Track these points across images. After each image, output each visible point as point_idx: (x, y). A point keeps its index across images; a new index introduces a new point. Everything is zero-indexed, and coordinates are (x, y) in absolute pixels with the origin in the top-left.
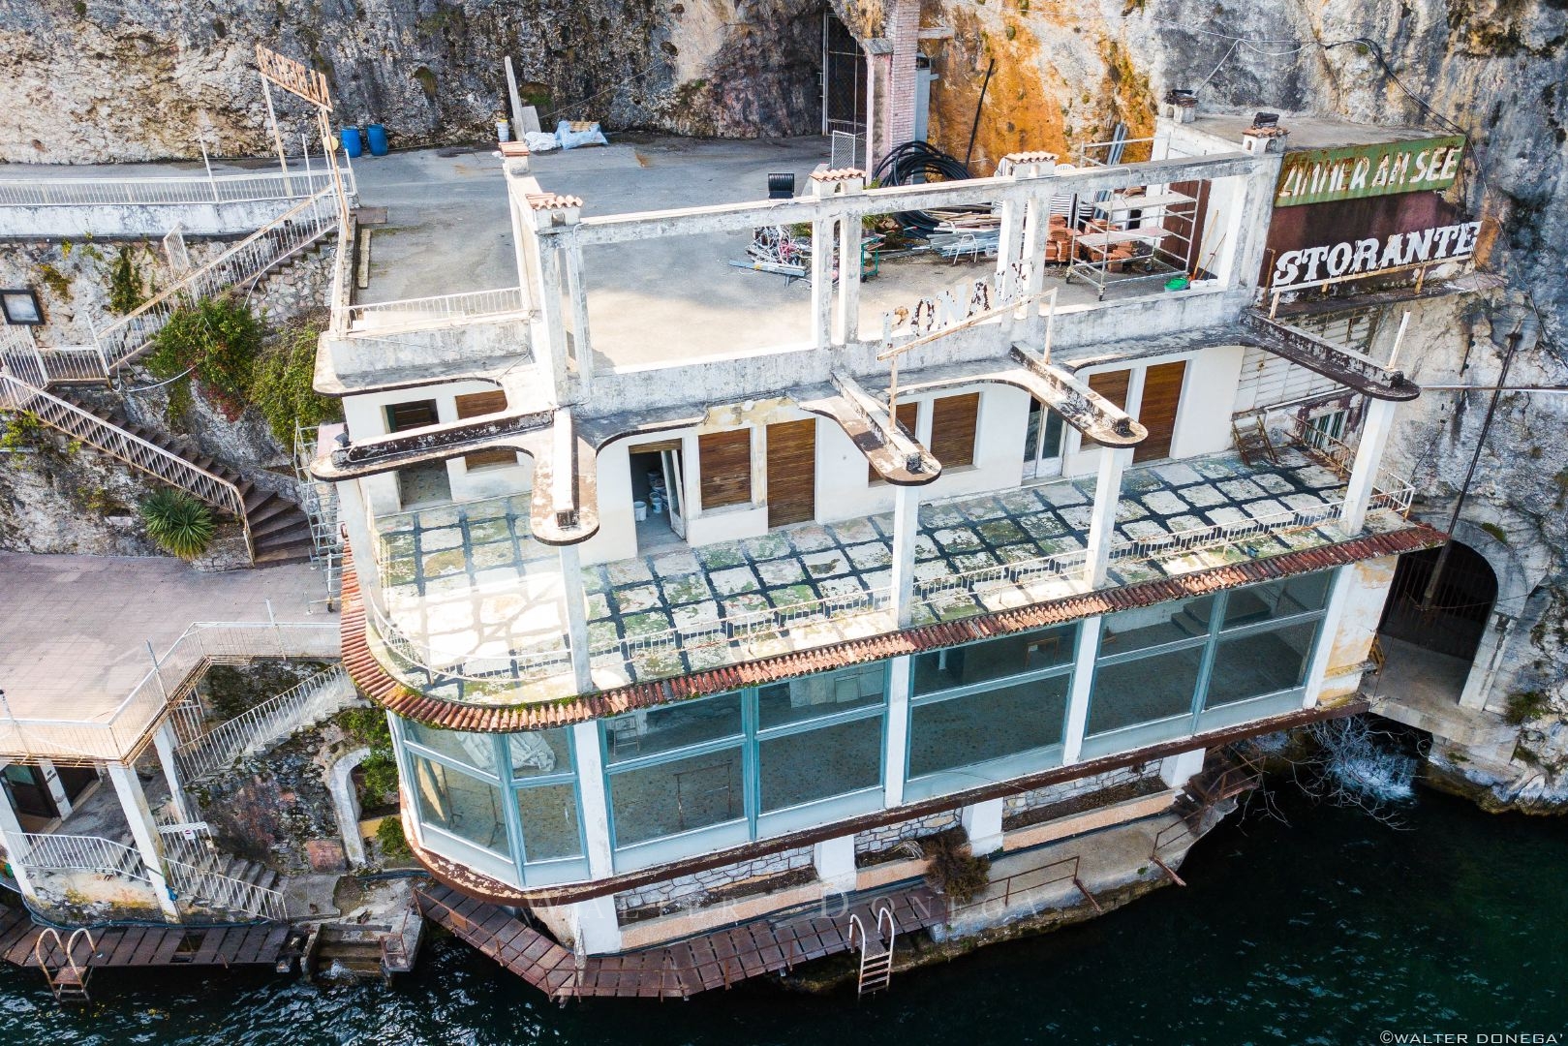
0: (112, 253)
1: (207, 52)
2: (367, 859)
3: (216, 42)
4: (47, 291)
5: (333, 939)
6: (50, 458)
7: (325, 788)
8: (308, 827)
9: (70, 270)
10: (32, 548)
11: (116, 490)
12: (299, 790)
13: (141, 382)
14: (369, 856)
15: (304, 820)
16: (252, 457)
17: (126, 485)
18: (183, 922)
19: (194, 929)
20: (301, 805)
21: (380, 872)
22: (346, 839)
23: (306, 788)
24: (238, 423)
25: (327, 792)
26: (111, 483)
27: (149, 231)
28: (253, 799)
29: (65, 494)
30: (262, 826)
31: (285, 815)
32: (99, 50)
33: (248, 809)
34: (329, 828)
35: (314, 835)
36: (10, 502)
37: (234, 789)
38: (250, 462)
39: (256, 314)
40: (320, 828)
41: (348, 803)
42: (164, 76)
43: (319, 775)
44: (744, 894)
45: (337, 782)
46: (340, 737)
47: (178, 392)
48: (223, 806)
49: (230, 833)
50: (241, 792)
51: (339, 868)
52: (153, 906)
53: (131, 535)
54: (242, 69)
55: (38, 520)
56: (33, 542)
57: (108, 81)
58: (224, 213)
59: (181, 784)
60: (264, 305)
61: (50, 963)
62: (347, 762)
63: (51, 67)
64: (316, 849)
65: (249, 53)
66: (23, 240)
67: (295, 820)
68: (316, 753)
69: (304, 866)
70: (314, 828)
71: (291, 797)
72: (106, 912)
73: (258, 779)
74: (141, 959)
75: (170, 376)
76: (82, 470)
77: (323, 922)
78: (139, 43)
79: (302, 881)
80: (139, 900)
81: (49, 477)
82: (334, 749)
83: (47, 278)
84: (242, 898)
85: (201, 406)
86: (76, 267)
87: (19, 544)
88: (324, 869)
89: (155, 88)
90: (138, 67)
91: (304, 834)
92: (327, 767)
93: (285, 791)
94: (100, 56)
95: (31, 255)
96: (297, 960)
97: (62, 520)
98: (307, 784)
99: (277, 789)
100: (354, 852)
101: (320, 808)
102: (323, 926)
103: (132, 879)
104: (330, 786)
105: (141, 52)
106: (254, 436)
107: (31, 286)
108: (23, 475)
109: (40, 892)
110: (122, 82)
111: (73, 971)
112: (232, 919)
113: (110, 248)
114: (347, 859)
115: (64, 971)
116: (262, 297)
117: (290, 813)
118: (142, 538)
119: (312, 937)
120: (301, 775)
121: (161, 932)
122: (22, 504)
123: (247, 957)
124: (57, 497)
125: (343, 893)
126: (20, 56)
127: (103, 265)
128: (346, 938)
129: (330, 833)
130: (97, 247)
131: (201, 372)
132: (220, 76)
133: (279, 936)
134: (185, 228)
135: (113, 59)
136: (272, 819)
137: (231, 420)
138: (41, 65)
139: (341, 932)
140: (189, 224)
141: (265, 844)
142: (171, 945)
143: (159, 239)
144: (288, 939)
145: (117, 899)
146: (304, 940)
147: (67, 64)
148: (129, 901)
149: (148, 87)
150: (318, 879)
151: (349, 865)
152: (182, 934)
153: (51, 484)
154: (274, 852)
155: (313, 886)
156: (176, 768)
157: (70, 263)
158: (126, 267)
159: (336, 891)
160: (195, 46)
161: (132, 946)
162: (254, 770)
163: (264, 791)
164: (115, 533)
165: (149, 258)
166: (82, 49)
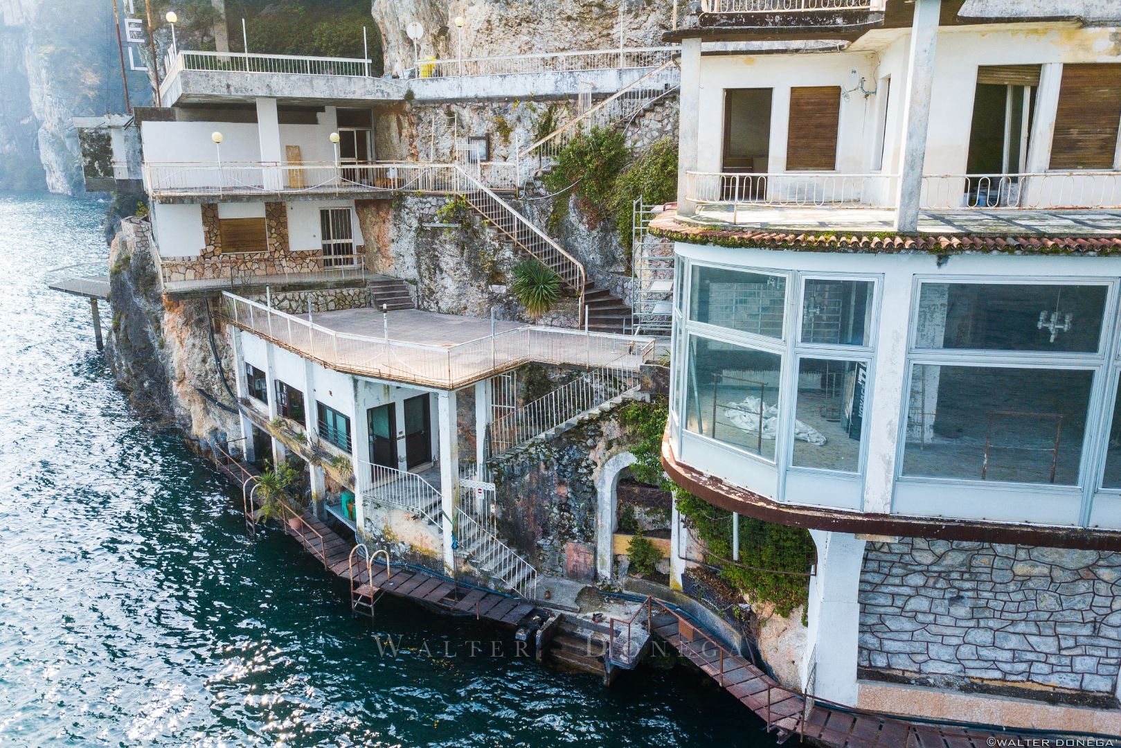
0: (543, 108)
1: (636, 16)
2: (612, 575)
3: (644, 9)
4: (497, 138)
5: (568, 629)
6: (467, 233)
7: (593, 488)
8: (571, 527)
9: (514, 120)
10: (439, 308)
11: (502, 262)
12: (572, 485)
13: (539, 195)
14: (615, 573)
15: (569, 519)
16: (598, 262)
17: (509, 258)
18: (456, 579)
19: (462, 585)
20: (570, 502)
21: (620, 592)
22: (599, 548)
23: (578, 484)
24: (595, 233)
25: (594, 491)
26: (499, 256)
27: (571, 91)
28: (535, 486)
29: (469, 263)
30: (535, 516)
31: (555, 510)
32: (570, 13)
33: (529, 497)
34: (588, 533)
35: (573, 537)
36: (435, 269)
37: (523, 473)
38: (596, 265)
39: (628, 144)
40: (581, 531)
41: (609, 508)
42: (605, 32)
43: (591, 472)
44: (1017, 696)
45: (604, 483)
46: (616, 434)
47: (560, 205)
48: (511, 489)
49: (510, 519)
50: (527, 477)
51: (587, 577)
52: (439, 557)
53: (502, 302)
54: (655, 28)
55: (448, 285)
56: (440, 304)
57: (569, 36)
58: (624, 76)
59: (486, 458)
60: (636, 137)
61: (357, 579)
62: (617, 461)
63: (539, 26)
64: (574, 553)
65: (664, 18)
66: (490, 100)
67: (562, 517)
68: (593, 447)
69: (560, 569)
70: (575, 530)
71: (565, 491)
72: (405, 555)
73: (542, 466)
74: (418, 594)
75: (558, 190)
76: (484, 243)
77: (563, 612)
78: (595, 9)
79: (554, 580)
80: (431, 548)
81: (463, 249)
82: (609, 445)
83: (498, 129)
84: (504, 572)
85: (573, 217)
86: (519, 119)
87: (432, 305)
88: (574, 575)
89: (597, 41)
90: (590, 26)
91: (566, 535)
92: (599, 464)
93: (561, 483)
94: (569, 18)
95: (494, 112)
96: (535, 632)
97: (463, 286)
98: (579, 480)
99: (555, 480)
100: (603, 564)
101: (585, 509)
102: (562, 616)
103: (431, 523)
104: (598, 484)
105: (594, 16)
106: (604, 245)
107: (488, 135)
108: (448, 246)
109: (368, 524)
110: (578, 37)
111: (368, 589)
112: (492, 586)
113: (543, 105)
114: (596, 570)
115: (363, 587)
116: (636, 130)
117: (561, 510)
118: (509, 303)
119: (551, 619)
120: (577, 469)
121: (438, 582)
122: (441, 271)
123: (496, 615)
124: (464, 266)
125: (585, 597)
126: (521, 20)
127: (535, 116)
128: (579, 631)
129: (588, 539)
130: (535, 104)
131: (579, 189)
132: (641, 33)
133: (527, 609)
134: (594, 88)
135: (576, 20)
136: (545, 512)
137: (592, 227)
138: (532, 25)
139: (576, 626)
140: (598, 86)
141: (534, 537)
142: (443, 592)
143: (575, 97)
144: (531, 614)
145: (416, 543)
146: (544, 619)
147: (548, 24)
148: (424, 548)
149: (593, 41)
150: (567, 582)
151: (596, 577)
152: (452, 587)
153: (462, 254)
154: (539, 547)
155: (562, 585)
156: (485, 442)
157: (515, 115)
158: (549, 120)
159: (581, 594)
160: (629, 11)
161: (414, 584)
162: (542, 457)
163: (545, 480)
164: (494, 299)
165: (566, 113)
166: (559, 14)
